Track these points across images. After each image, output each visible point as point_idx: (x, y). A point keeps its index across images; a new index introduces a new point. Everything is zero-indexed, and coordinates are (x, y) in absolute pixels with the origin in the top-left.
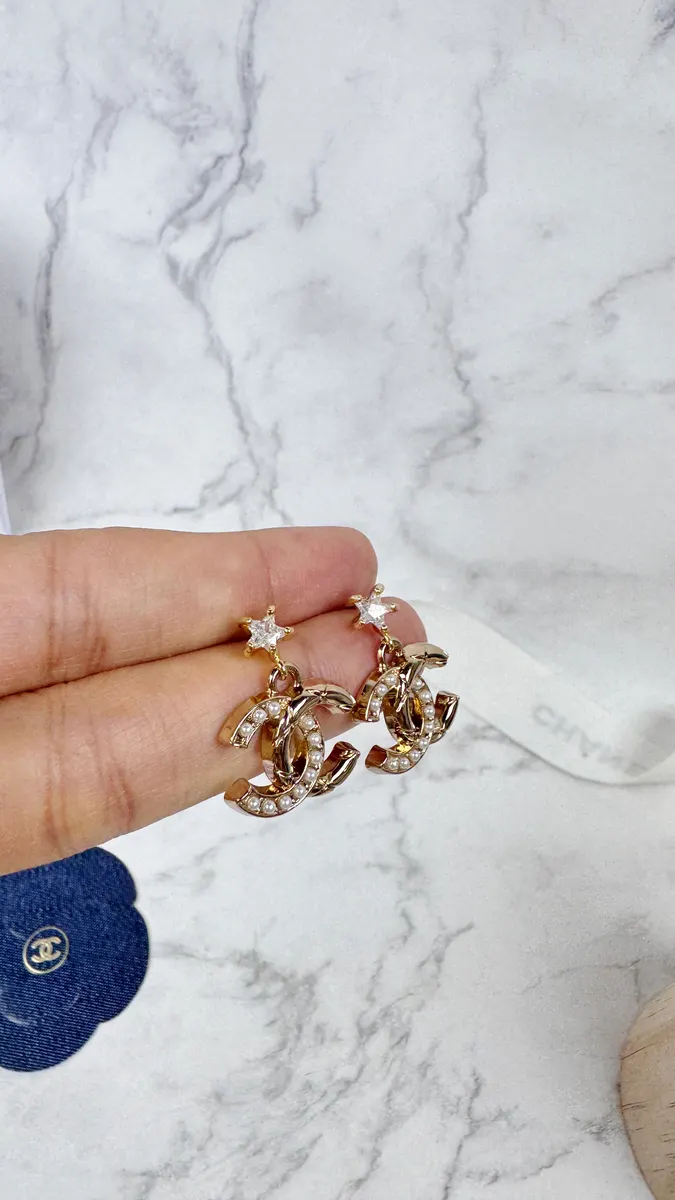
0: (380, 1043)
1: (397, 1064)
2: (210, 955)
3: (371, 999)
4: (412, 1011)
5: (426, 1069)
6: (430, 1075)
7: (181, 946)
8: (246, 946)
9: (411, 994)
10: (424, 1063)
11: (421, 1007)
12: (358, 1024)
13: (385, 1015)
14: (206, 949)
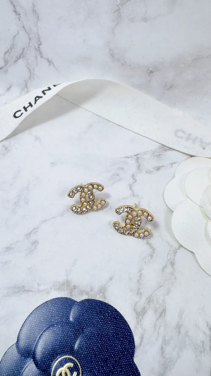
0: (150, 318)
1: (162, 329)
2: (41, 288)
3: (139, 294)
4: (163, 296)
5: (179, 329)
6: (183, 331)
7: (23, 287)
8: (61, 278)
9: (161, 286)
10: (177, 325)
11: (169, 292)
12: (135, 310)
13: (149, 302)
14: (38, 285)
